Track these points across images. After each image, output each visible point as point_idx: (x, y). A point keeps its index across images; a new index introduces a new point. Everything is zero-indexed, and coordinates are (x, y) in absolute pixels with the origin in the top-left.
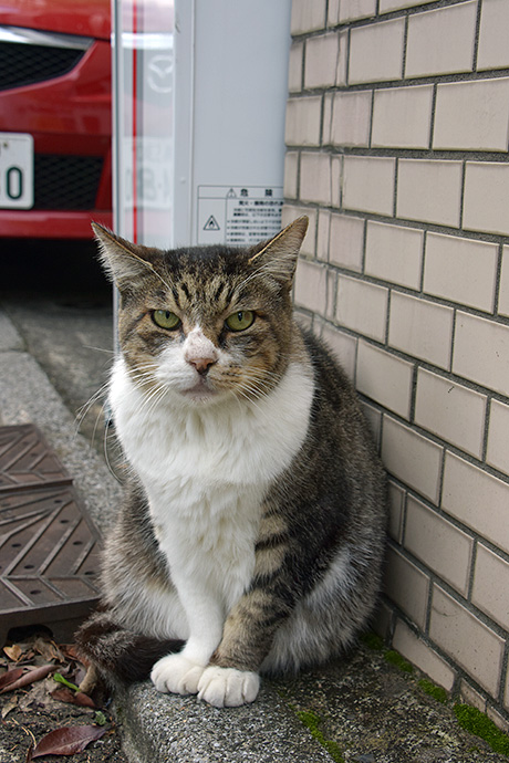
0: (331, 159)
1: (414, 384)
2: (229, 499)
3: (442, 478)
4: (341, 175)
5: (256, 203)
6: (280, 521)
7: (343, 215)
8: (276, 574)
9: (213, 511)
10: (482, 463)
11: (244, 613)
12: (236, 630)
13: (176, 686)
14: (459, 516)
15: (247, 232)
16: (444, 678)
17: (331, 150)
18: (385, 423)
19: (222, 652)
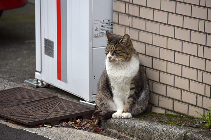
0: (129, 17)
1: (152, 61)
2: (127, 79)
3: (159, 77)
4: (132, 21)
5: (106, 23)
6: (134, 85)
7: (133, 29)
8: (134, 95)
9: (124, 81)
10: (167, 73)
11: (129, 103)
12: (127, 106)
13: (118, 116)
14: (163, 83)
15: (104, 30)
16: (163, 112)
17: (129, 15)
18: (146, 69)
19: (124, 110)
